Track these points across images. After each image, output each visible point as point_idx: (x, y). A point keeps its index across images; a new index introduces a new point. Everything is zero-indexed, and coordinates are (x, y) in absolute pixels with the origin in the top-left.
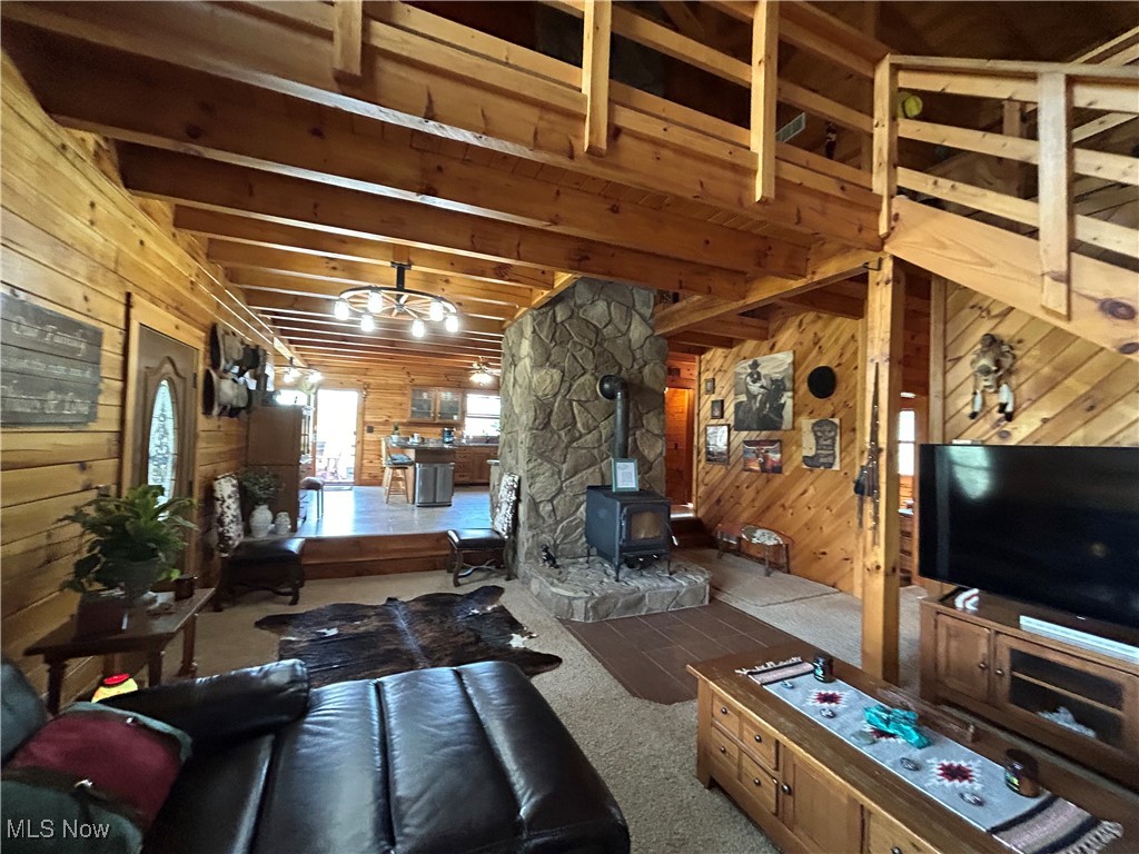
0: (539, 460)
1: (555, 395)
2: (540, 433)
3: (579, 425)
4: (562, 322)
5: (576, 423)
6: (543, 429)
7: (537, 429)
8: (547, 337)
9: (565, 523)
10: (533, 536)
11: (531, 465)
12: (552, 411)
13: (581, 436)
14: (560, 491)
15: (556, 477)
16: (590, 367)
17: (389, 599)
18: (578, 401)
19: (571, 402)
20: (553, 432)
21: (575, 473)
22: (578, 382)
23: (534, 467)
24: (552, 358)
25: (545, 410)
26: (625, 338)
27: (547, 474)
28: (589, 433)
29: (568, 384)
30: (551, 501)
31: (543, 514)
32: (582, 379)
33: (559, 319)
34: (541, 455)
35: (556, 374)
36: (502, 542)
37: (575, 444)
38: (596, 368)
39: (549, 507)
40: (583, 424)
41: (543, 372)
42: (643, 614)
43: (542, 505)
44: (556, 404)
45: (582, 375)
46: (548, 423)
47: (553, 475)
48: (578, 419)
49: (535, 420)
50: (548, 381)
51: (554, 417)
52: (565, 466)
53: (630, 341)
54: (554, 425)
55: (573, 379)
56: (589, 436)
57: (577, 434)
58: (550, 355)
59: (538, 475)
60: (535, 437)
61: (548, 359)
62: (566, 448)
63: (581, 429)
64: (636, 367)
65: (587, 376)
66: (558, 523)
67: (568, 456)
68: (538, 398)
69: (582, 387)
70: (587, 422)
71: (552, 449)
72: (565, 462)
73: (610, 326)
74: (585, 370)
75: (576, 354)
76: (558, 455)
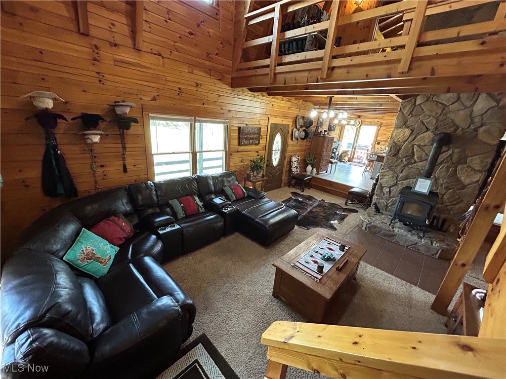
0: (388, 169)
1: (405, 141)
2: (391, 158)
3: (415, 157)
4: (419, 105)
5: (414, 155)
6: (393, 156)
7: (390, 156)
8: (407, 113)
9: (394, 199)
10: (377, 199)
11: (383, 171)
12: (400, 149)
13: (415, 162)
14: (396, 184)
15: (395, 178)
16: (431, 128)
17: (322, 200)
18: (419, 146)
19: (413, 147)
20: (398, 159)
21: (406, 179)
22: (421, 135)
23: (385, 172)
24: (408, 123)
25: (396, 148)
26: (468, 110)
27: (390, 176)
28: (421, 162)
29: (414, 136)
30: (390, 187)
31: (384, 191)
32: (425, 134)
33: (417, 103)
34: (390, 168)
35: (407, 132)
37: (410, 166)
38: (436, 128)
39: (388, 190)
40: (418, 158)
41: (400, 130)
43: (384, 188)
44: (404, 146)
45: (425, 132)
46: (398, 152)
47: (393, 177)
48: (415, 154)
49: (390, 152)
50: (402, 134)
51: (401, 152)
53: (473, 111)
54: (400, 155)
55: (418, 134)
57: (413, 161)
58: (407, 122)
59: (386, 175)
60: (388, 159)
61: (405, 124)
62: (405, 166)
63: (416, 159)
64: (472, 127)
65: (429, 133)
66: (390, 197)
67: (404, 170)
68: (394, 142)
69: (423, 139)
70: (421, 156)
71: (396, 166)
72: (401, 173)
73: (456, 103)
74: (428, 130)
75: (424, 121)
76: (398, 169)
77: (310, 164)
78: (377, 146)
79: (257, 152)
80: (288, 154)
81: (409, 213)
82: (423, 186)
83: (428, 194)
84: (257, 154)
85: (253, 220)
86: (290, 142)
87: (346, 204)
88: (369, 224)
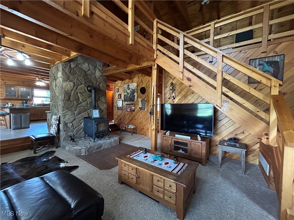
1: (72, 90)
2: (66, 102)
3: (80, 100)
4: (73, 68)
5: (79, 99)
6: (67, 101)
7: (65, 101)
8: (68, 72)
9: (77, 128)
10: (66, 133)
11: (64, 112)
12: (70, 95)
13: (81, 103)
14: (75, 119)
15: (73, 115)
16: (83, 82)
18: (80, 92)
19: (77, 93)
20: (71, 102)
21: (80, 114)
22: (80, 87)
23: (65, 113)
24: (70, 79)
25: (68, 95)
26: (94, 75)
27: (70, 114)
28: (84, 102)
29: (76, 87)
30: (72, 122)
31: (69, 126)
32: (81, 86)
33: (72, 67)
34: (67, 109)
35: (72, 84)
36: (54, 137)
37: (79, 105)
38: (85, 83)
39: (71, 124)
40: (82, 100)
41: (67, 83)
42: (102, 149)
43: (68, 124)
44: (72, 93)
45: (81, 85)
46: (70, 99)
47: (72, 114)
48: (80, 98)
49: (65, 98)
50: (69, 86)
51: (71, 97)
52: (75, 112)
53: (96, 76)
55: (78, 86)
56: (84, 103)
57: (80, 102)
58: (69, 78)
59: (67, 115)
60: (65, 103)
61: (68, 79)
62: (76, 106)
64: (98, 84)
65: (82, 85)
66: (74, 129)
67: (77, 109)
68: (65, 91)
69: (81, 88)
70: (83, 98)
71: (71, 107)
72: (76, 111)
73: (89, 71)
75: (79, 78)
76: (73, 109)
82: (96, 114)
87: (35, 153)
88: (87, 148)
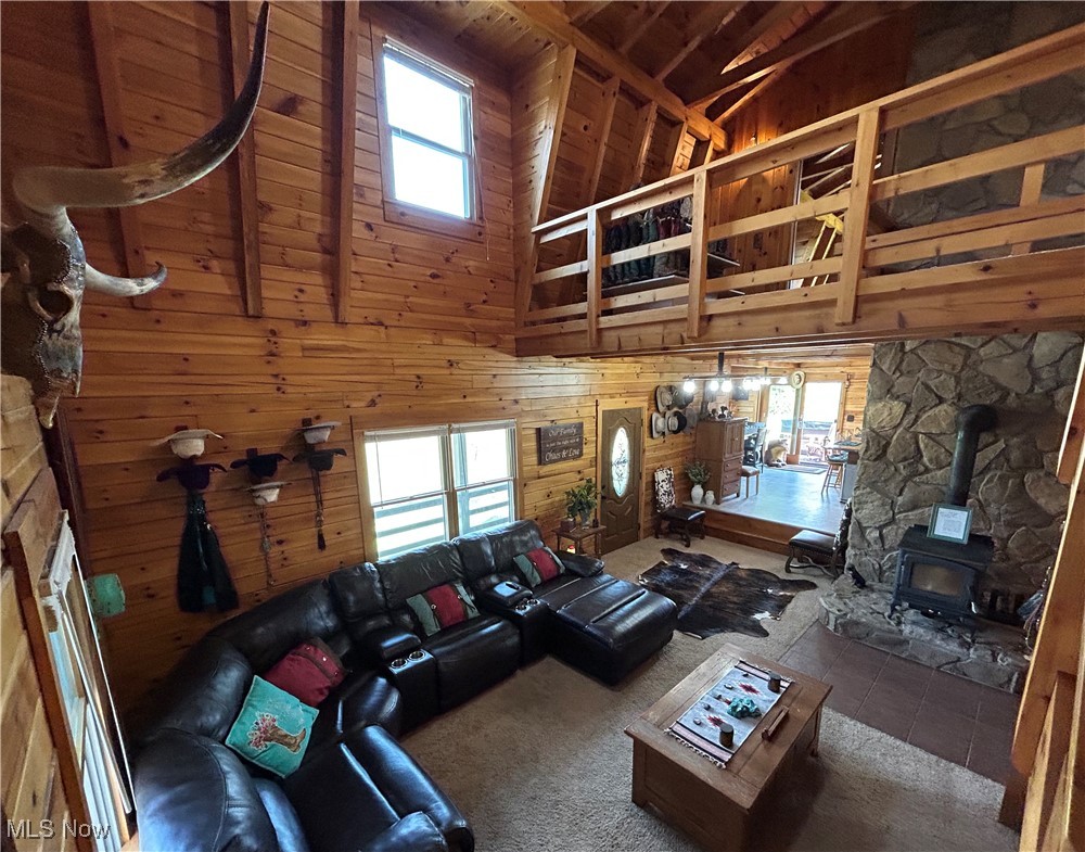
0: (868, 490)
1: (896, 427)
2: (871, 463)
3: (925, 459)
4: (912, 351)
5: (922, 456)
6: (875, 460)
7: (868, 459)
8: (889, 369)
10: (856, 555)
11: (859, 493)
12: (888, 443)
13: (927, 470)
14: (892, 521)
15: (888, 507)
16: (949, 395)
17: (733, 563)
18: (928, 435)
19: (915, 436)
20: (888, 464)
21: (915, 507)
22: (930, 413)
23: (862, 494)
24: (894, 390)
25: (879, 443)
26: (1023, 354)
27: (875, 503)
28: (939, 469)
29: (913, 416)
30: (880, 528)
31: (868, 537)
32: (937, 410)
33: (908, 349)
34: (873, 485)
35: (898, 408)
36: (830, 551)
37: (917, 479)
38: (960, 397)
39: (876, 534)
40: (930, 460)
41: (880, 405)
43: (868, 531)
44: (895, 437)
45: (936, 405)
46: (885, 452)
47: (883, 505)
48: (924, 454)
49: (866, 451)
50: (886, 413)
51: (891, 450)
52: (900, 498)
54: (890, 456)
55: (922, 410)
56: (939, 473)
57: (922, 468)
58: (893, 386)
59: (866, 502)
60: (865, 467)
61: (889, 391)
62: (906, 480)
63: (928, 464)
64: (1039, 390)
65: (944, 406)
66: (885, 551)
67: (906, 489)
68: (873, 430)
69: (934, 419)
70: (937, 457)
71: (885, 481)
72: (900, 494)
73: (993, 343)
74: (941, 401)
75: (930, 383)
76: (892, 487)
77: (699, 483)
78: (848, 425)
79: (579, 472)
80: (646, 467)
81: (929, 588)
82: (952, 525)
83: (965, 542)
84: (579, 477)
85: (580, 628)
86: (648, 442)
87: (788, 569)
88: (841, 617)
